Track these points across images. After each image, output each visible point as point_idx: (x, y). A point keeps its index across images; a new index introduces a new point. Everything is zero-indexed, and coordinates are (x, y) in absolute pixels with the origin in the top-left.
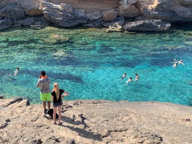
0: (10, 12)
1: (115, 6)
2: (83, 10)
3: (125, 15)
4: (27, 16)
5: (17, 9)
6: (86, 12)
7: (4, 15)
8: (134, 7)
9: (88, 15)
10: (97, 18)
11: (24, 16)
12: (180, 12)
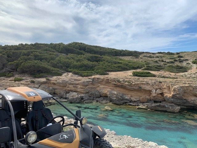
0: (93, 94)
1: (149, 94)
2: (130, 96)
3: (154, 100)
4: (101, 96)
5: (97, 93)
6: (131, 97)
7: (90, 95)
8: (160, 95)
9: (132, 98)
10: (136, 100)
11: (100, 96)
12: (191, 100)
